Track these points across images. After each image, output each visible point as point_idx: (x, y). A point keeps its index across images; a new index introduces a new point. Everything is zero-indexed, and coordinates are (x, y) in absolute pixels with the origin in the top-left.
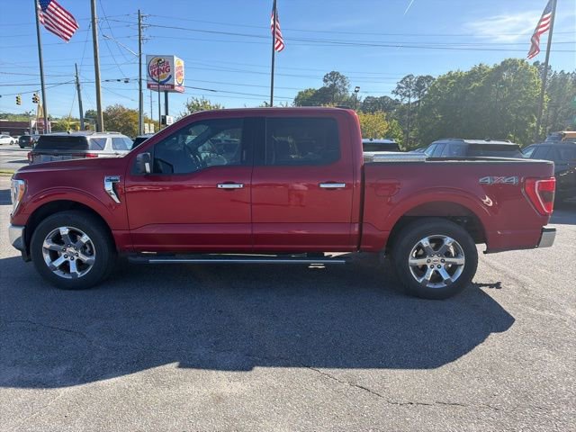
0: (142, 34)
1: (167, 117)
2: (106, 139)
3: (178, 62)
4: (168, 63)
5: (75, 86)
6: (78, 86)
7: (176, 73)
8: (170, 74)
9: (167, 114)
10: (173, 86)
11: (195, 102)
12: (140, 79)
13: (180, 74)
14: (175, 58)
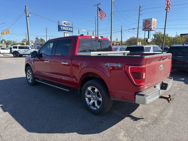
0: (140, 13)
1: (148, 39)
2: (151, 47)
3: (154, 20)
4: (150, 21)
5: (121, 32)
6: (122, 32)
7: (152, 24)
8: (150, 24)
9: (148, 38)
10: (151, 29)
11: (156, 33)
12: (138, 28)
13: (155, 24)
14: (153, 19)
